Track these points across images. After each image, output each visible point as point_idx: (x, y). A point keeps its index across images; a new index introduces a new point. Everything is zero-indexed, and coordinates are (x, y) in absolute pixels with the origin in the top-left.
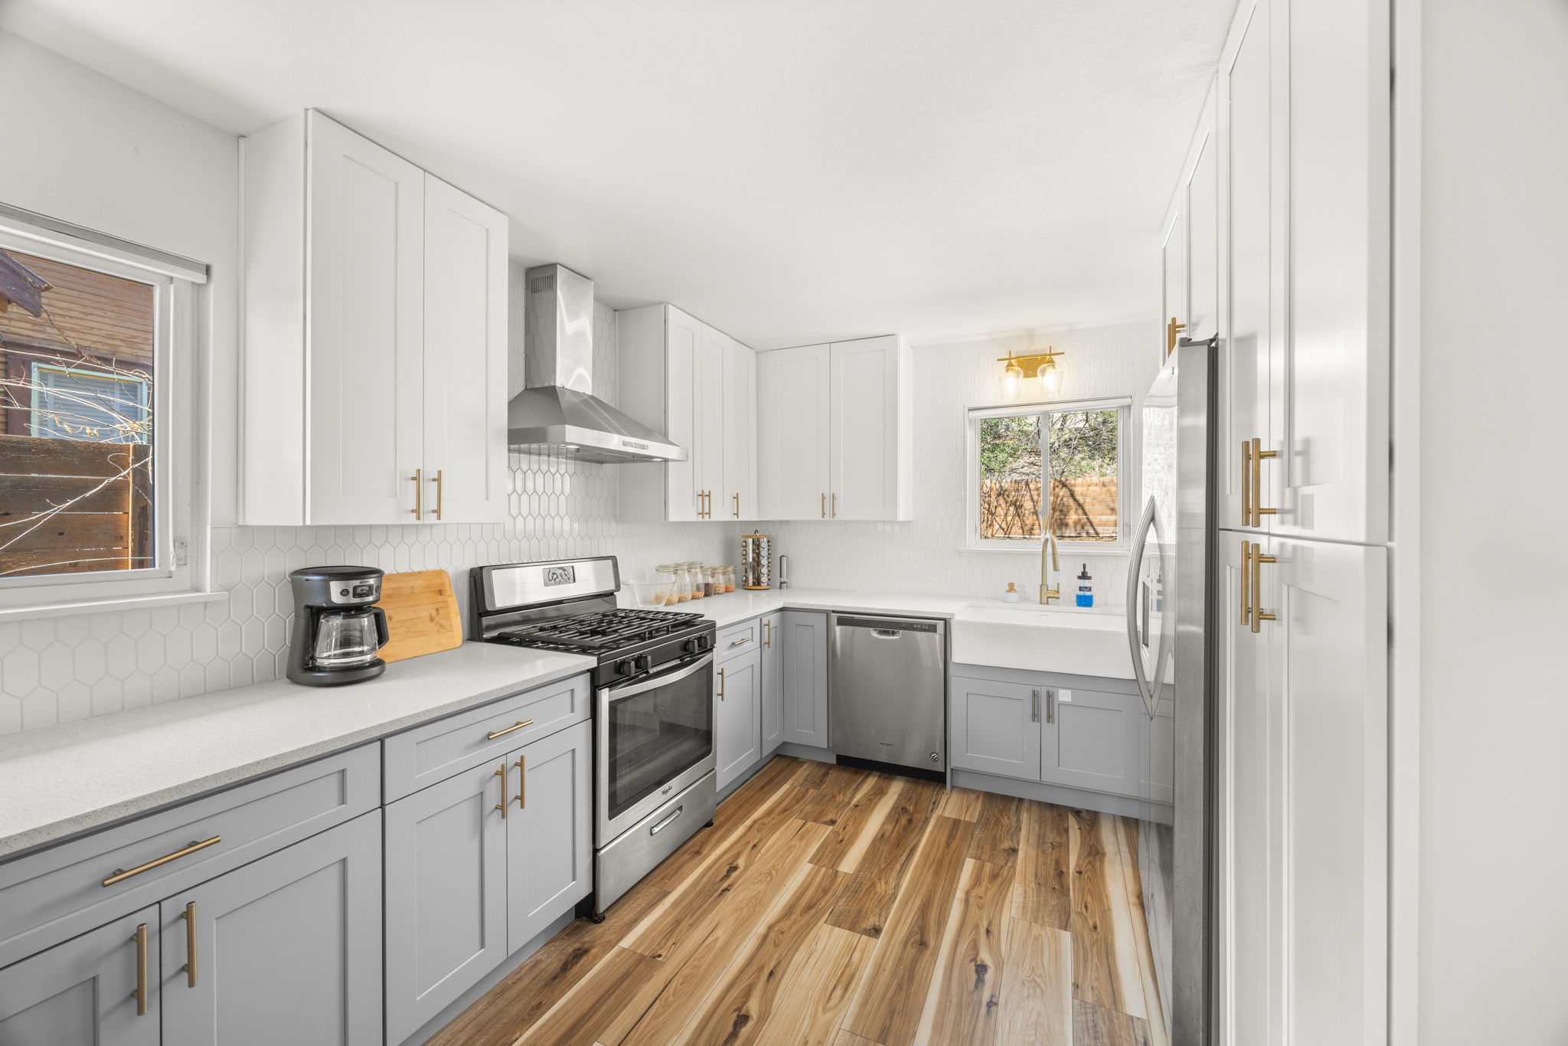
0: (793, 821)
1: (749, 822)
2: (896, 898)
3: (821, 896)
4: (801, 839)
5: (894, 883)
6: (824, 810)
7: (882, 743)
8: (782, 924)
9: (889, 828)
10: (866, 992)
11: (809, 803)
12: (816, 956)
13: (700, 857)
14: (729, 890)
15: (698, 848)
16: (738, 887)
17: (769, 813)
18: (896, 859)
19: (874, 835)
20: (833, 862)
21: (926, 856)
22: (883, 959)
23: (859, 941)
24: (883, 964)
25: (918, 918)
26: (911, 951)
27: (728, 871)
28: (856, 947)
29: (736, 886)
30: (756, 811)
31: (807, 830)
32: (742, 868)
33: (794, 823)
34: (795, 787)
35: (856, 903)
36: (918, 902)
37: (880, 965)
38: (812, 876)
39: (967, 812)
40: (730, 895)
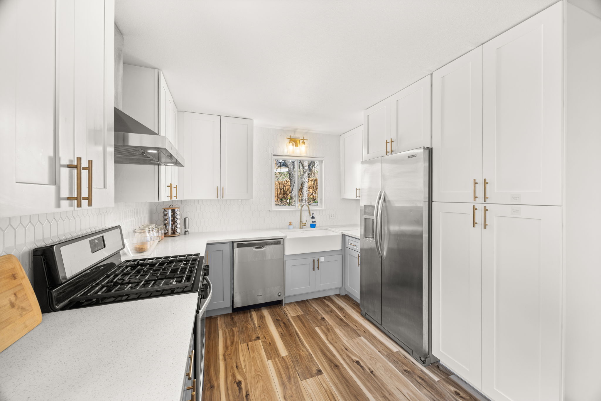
0: (241, 346)
1: (221, 357)
2: (312, 355)
3: (288, 371)
4: (254, 352)
5: (305, 349)
6: (249, 335)
7: (257, 296)
8: (287, 393)
9: (280, 329)
10: (341, 396)
11: (239, 335)
12: (313, 396)
13: (216, 388)
14: (249, 394)
15: (209, 385)
16: (251, 390)
17: (226, 348)
18: (295, 340)
19: (279, 335)
20: (276, 354)
21: (303, 334)
22: (333, 380)
23: (319, 379)
24: (335, 382)
25: (326, 358)
26: (336, 371)
27: (238, 386)
28: (321, 382)
29: (250, 390)
30: (218, 350)
31: (251, 347)
32: (243, 380)
33: (243, 347)
34: (225, 330)
35: (302, 365)
36: (319, 352)
37: (334, 383)
38: (275, 364)
39: (297, 312)
40: (252, 396)
